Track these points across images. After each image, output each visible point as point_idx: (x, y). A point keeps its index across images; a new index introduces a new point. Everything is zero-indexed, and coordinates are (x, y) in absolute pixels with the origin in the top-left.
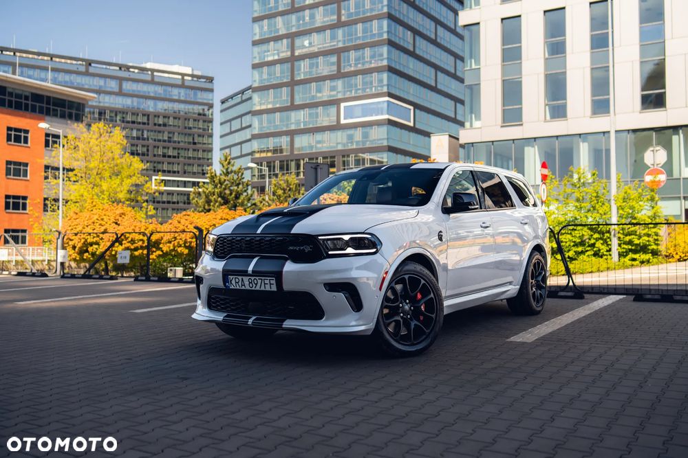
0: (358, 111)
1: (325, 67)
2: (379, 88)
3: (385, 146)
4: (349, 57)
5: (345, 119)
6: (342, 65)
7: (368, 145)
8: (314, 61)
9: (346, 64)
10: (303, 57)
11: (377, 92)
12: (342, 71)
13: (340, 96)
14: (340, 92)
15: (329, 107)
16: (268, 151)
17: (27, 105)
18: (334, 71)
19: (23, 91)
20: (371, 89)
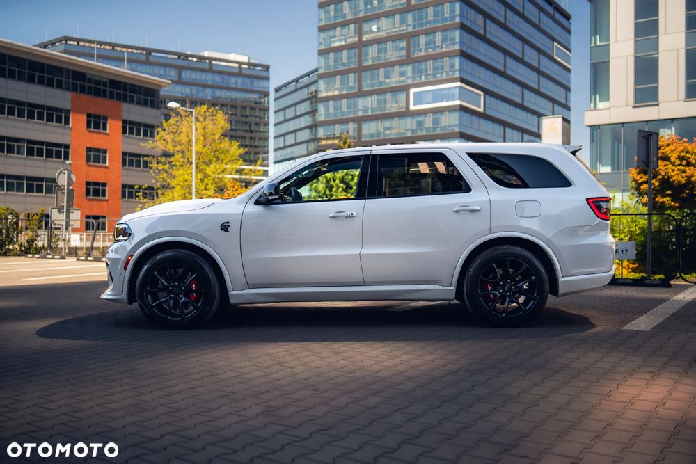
0: (430, 96)
1: (392, 52)
2: (450, 73)
3: (456, 133)
4: (419, 42)
5: (414, 105)
6: (412, 49)
7: (439, 131)
8: (383, 46)
9: (416, 49)
10: (370, 43)
11: (448, 77)
12: (412, 56)
13: (409, 82)
14: (409, 78)
15: (398, 93)
16: (334, 138)
17: (105, 91)
18: (403, 56)
19: (101, 77)
20: (442, 73)
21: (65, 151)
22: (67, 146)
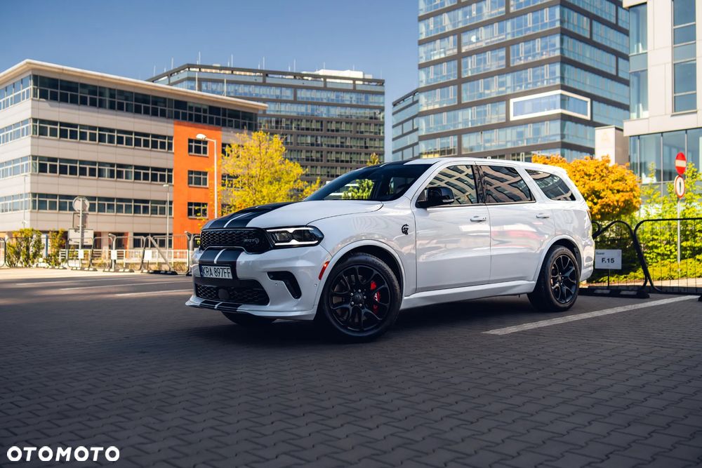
0: (528, 107)
1: (493, 62)
2: (551, 81)
3: (558, 142)
4: (518, 50)
5: (514, 115)
6: (511, 58)
7: (540, 142)
8: (482, 56)
9: (516, 57)
10: (469, 54)
11: (549, 85)
12: (511, 65)
13: (509, 92)
14: (509, 88)
15: (497, 103)
16: (435, 152)
17: (205, 117)
18: (503, 66)
19: (202, 104)
20: (543, 82)
21: (168, 175)
22: (170, 170)
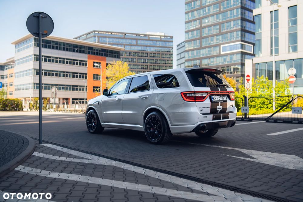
0: (228, 48)
1: (214, 31)
2: (237, 38)
3: (240, 63)
4: (224, 26)
5: (223, 52)
6: (221, 29)
7: (233, 62)
8: (210, 28)
10: (205, 27)
11: (236, 40)
12: (221, 32)
13: (220, 42)
15: (216, 47)
16: (191, 66)
17: (100, 53)
18: (218, 32)
19: (99, 48)
20: (234, 38)
21: (86, 76)
22: (86, 74)
